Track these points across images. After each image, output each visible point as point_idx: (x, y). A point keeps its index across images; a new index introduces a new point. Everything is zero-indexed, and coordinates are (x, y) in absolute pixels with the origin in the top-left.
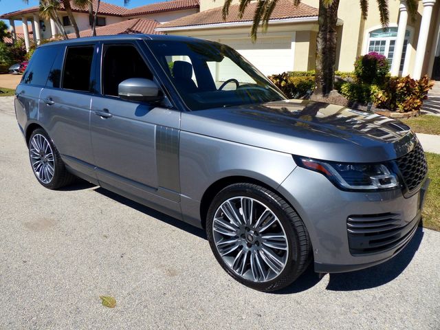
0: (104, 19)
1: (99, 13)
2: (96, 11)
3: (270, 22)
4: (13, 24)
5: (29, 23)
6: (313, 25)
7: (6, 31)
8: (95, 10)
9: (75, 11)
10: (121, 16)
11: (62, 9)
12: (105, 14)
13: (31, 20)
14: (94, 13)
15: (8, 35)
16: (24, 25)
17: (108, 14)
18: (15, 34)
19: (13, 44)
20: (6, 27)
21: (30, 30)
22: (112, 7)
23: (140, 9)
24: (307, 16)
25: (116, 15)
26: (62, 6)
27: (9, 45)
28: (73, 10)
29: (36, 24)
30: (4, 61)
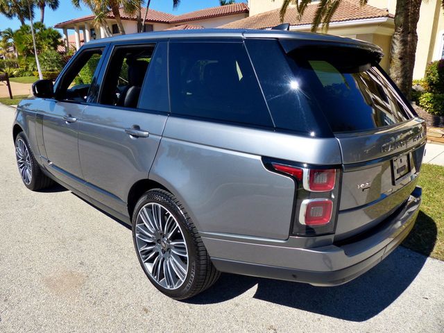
0: (152, 26)
1: (146, 21)
2: (144, 19)
3: (331, 25)
4: (66, 33)
5: (81, 32)
6: (377, 27)
7: (60, 40)
8: (143, 17)
9: (124, 18)
10: (168, 23)
11: (112, 18)
12: (153, 21)
13: (83, 28)
14: (142, 20)
15: (62, 44)
16: (76, 34)
17: (155, 21)
18: (68, 42)
19: (65, 53)
20: (60, 36)
21: (82, 38)
22: (160, 14)
23: (187, 16)
24: (371, 17)
25: (163, 22)
26: (112, 14)
27: (62, 53)
28: (122, 18)
29: (87, 32)
30: (56, 68)
